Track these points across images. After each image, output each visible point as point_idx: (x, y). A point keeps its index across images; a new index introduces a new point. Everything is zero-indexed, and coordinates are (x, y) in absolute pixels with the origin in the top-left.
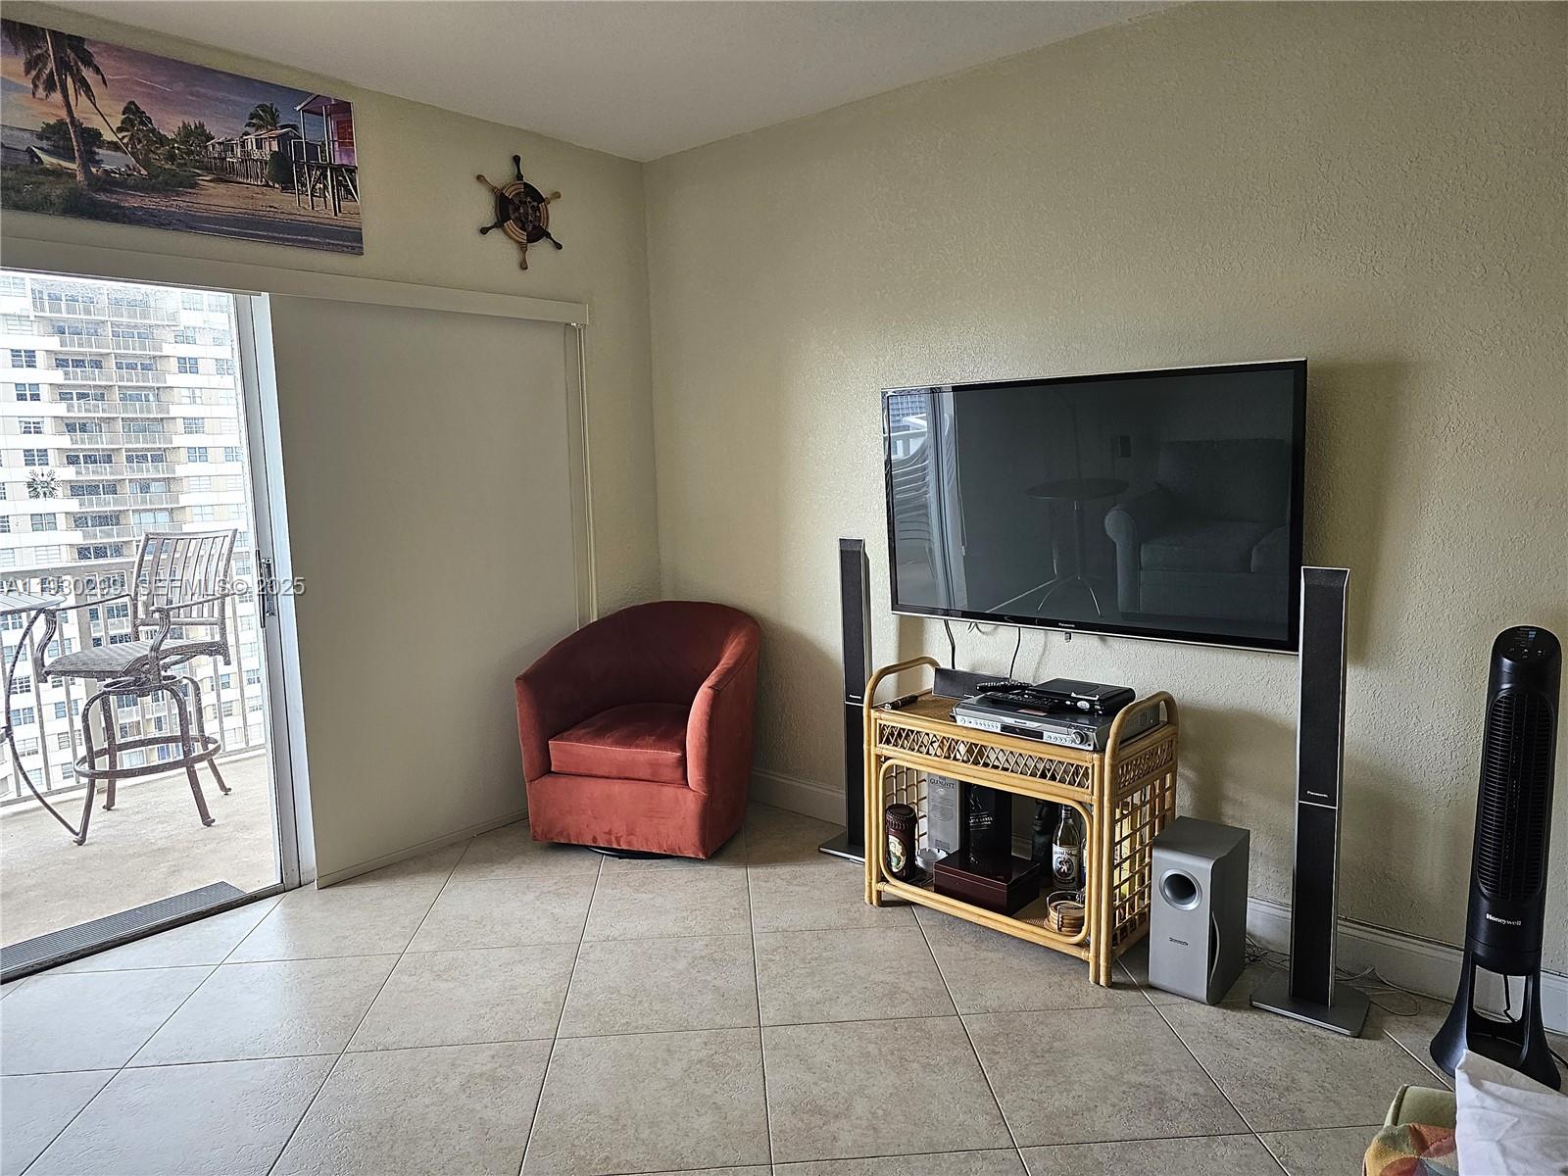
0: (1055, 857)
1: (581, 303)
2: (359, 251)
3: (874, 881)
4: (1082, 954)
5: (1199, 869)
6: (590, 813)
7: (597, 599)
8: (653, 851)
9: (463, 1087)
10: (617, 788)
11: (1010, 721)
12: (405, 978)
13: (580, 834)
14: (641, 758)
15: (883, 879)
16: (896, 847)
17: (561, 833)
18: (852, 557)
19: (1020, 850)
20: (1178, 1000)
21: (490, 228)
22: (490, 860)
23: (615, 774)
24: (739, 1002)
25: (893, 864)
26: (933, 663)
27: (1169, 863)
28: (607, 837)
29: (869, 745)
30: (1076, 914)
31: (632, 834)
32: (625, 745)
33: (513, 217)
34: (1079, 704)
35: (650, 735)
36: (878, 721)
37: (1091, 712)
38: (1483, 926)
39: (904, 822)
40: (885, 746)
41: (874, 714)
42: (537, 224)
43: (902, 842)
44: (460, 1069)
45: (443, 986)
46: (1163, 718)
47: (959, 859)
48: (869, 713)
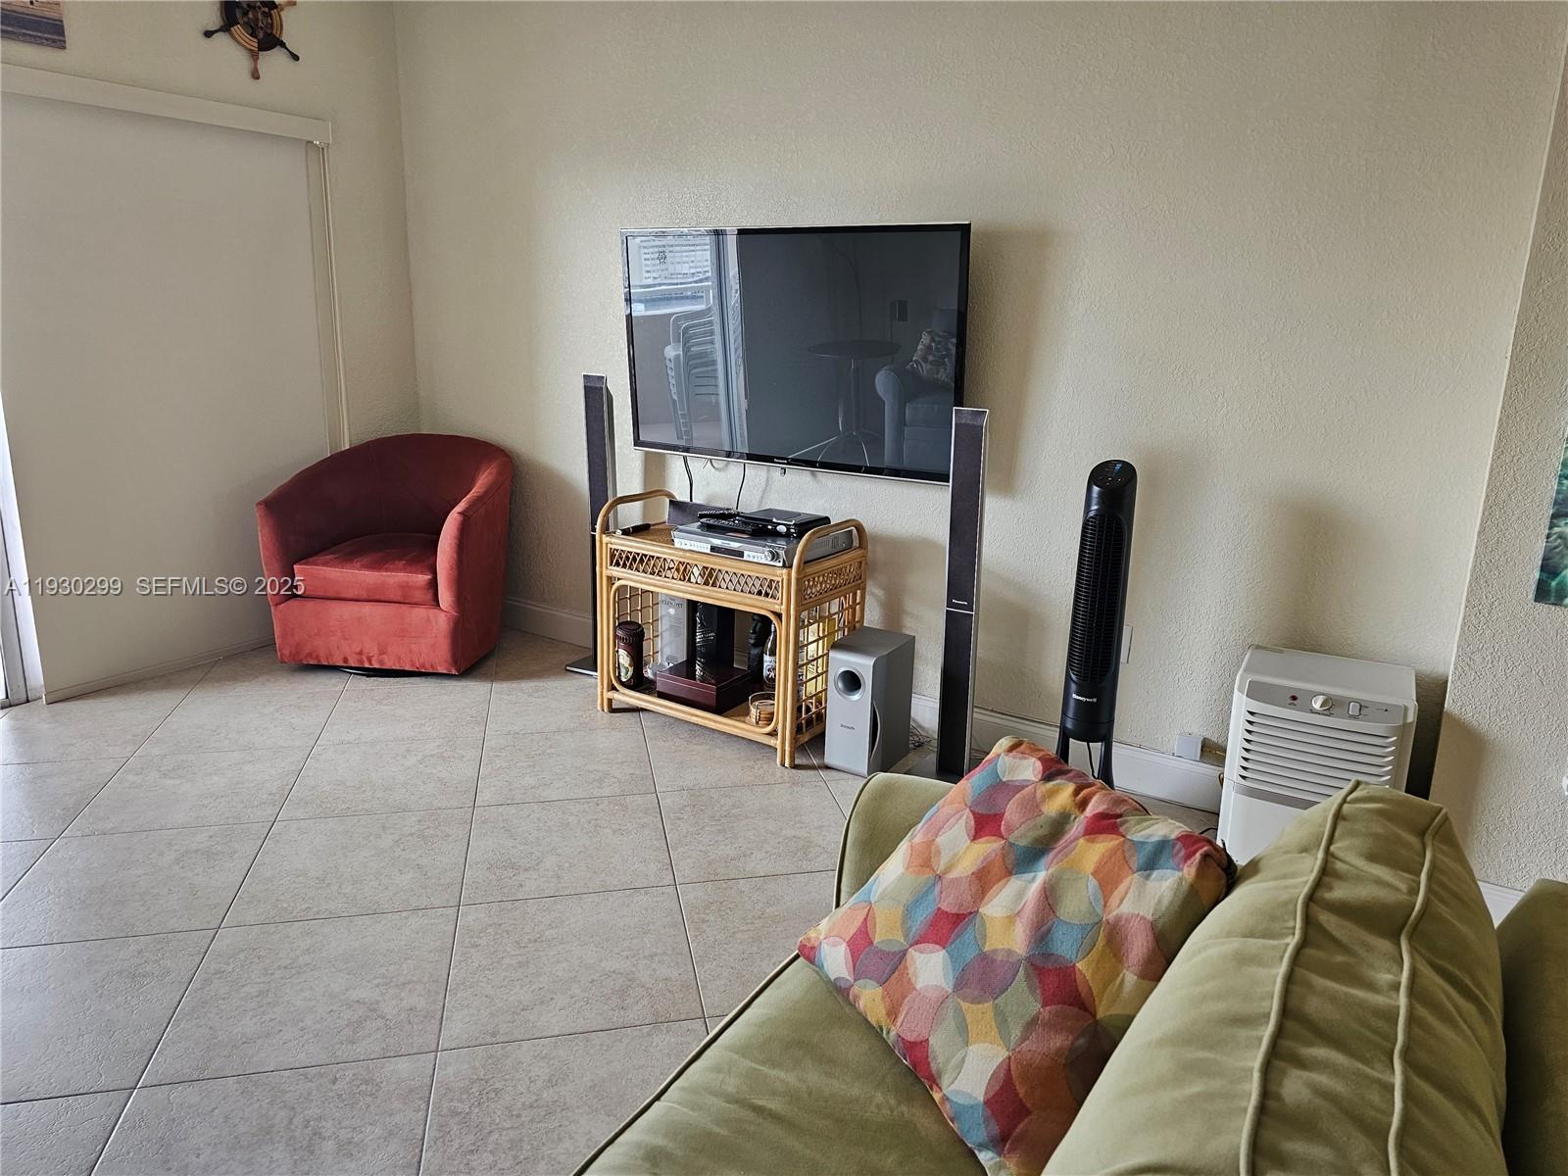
0: (765, 665)
1: (324, 120)
2: (61, 45)
3: (605, 690)
4: (772, 742)
5: (863, 665)
6: (339, 634)
7: (349, 429)
8: (407, 669)
9: (177, 861)
10: (367, 609)
11: (717, 542)
12: (131, 778)
13: (330, 655)
14: (391, 581)
15: (614, 688)
16: (624, 659)
17: (310, 655)
18: (596, 394)
19: (741, 662)
20: (845, 776)
21: (216, 31)
22: (234, 678)
23: (364, 595)
24: (459, 789)
25: (622, 674)
26: (669, 495)
27: (844, 661)
28: (358, 657)
29: (601, 567)
30: (769, 709)
31: (384, 653)
32: (374, 568)
33: (241, 22)
34: (778, 528)
35: (400, 560)
36: (609, 545)
37: (788, 535)
38: (1072, 704)
39: (634, 638)
40: (616, 568)
41: (606, 539)
42: (269, 31)
43: (630, 654)
44: (176, 847)
45: (169, 782)
46: (856, 543)
47: (686, 669)
48: (601, 538)
